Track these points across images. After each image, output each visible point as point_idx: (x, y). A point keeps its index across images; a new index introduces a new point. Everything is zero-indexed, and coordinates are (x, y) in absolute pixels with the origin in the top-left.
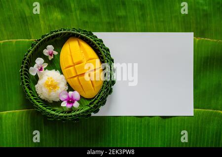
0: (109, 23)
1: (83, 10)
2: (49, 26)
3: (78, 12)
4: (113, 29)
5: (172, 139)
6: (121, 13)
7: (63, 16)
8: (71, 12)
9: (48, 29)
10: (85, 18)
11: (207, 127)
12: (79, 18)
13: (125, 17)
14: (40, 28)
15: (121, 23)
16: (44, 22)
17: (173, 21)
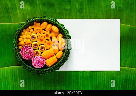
0: (60, 13)
1: (44, 5)
2: (23, 14)
3: (41, 6)
4: (62, 17)
5: (97, 85)
6: (68, 7)
7: (31, 8)
8: (37, 5)
9: (22, 16)
10: (45, 10)
11: (119, 77)
12: (41, 9)
13: (70, 10)
14: (17, 15)
15: (68, 13)
16: (20, 11)
17: (100, 13)
